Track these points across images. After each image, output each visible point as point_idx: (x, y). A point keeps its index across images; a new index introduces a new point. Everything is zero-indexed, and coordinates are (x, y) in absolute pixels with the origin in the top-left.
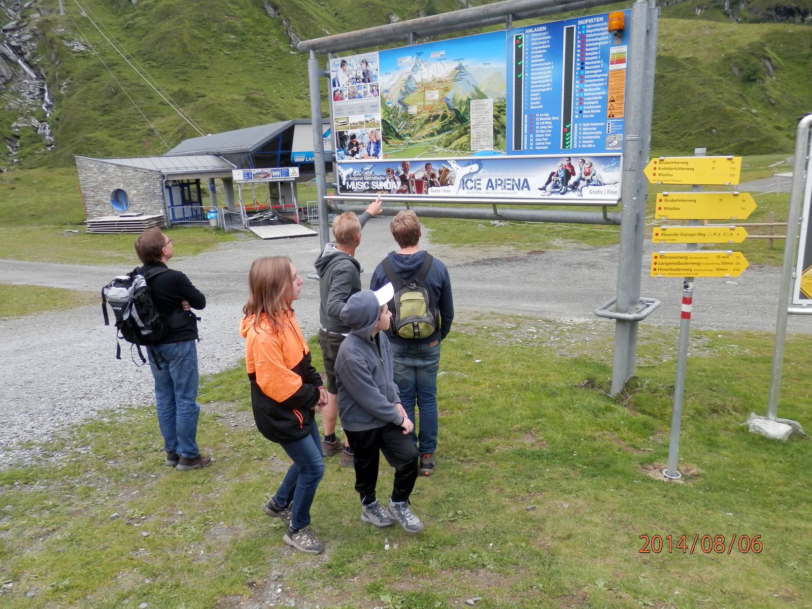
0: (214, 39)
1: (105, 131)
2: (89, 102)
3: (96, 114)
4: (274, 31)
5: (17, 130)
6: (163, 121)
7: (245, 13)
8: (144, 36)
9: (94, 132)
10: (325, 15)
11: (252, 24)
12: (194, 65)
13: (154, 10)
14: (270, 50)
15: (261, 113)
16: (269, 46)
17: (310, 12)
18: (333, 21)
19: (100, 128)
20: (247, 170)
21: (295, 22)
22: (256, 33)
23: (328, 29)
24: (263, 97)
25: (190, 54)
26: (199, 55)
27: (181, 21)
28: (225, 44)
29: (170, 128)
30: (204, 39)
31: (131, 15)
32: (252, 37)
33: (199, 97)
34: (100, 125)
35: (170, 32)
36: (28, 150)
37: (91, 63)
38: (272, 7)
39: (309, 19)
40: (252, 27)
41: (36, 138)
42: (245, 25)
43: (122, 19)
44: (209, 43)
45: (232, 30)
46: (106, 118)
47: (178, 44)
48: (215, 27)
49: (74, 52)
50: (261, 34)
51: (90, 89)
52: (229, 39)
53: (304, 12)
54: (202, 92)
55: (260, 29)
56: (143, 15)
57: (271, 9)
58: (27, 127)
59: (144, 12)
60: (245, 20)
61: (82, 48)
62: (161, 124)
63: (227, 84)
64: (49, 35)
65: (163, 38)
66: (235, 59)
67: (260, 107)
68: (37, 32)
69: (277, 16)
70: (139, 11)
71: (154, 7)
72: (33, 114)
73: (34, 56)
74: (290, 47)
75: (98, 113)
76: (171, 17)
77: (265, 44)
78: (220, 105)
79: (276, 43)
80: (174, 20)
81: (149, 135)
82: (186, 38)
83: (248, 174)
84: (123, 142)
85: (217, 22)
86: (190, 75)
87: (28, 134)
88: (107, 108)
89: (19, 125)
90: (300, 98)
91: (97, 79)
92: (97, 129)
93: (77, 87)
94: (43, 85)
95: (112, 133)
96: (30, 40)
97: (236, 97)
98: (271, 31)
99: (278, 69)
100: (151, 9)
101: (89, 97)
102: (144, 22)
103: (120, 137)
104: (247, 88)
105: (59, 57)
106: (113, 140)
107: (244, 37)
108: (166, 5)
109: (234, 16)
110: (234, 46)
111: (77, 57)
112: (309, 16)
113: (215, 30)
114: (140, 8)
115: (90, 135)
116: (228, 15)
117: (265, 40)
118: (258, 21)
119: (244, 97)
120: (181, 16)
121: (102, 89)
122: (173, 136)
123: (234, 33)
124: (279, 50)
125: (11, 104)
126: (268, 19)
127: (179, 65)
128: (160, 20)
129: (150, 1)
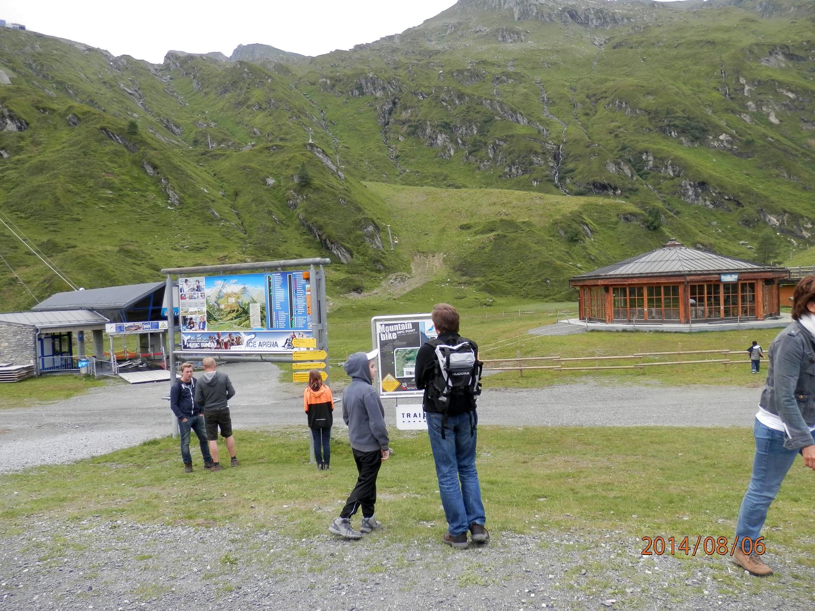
0: (89, 193)
4: (152, 188)
6: (27, 270)
7: (124, 170)
8: (13, 188)
10: (204, 175)
11: (130, 181)
12: (66, 217)
13: (27, 165)
14: (147, 205)
15: (135, 264)
16: (147, 201)
17: (189, 172)
18: (212, 180)
20: (119, 324)
21: (174, 181)
22: (133, 189)
23: (207, 188)
24: (137, 249)
25: (63, 207)
26: (72, 208)
27: (55, 176)
28: (100, 199)
29: (35, 278)
30: (78, 194)
32: (130, 193)
33: (68, 248)
35: (42, 186)
38: (152, 167)
39: (187, 179)
40: (130, 184)
42: (123, 181)
44: (83, 197)
45: (110, 186)
47: (50, 197)
48: (91, 183)
50: (139, 190)
52: (106, 194)
53: (183, 172)
54: (73, 243)
55: (137, 186)
56: (15, 169)
57: (151, 168)
59: (16, 166)
60: (123, 177)
62: (27, 274)
63: (100, 235)
65: (35, 191)
66: (110, 212)
67: (134, 258)
69: (156, 175)
70: (10, 165)
71: (27, 162)
74: (167, 203)
76: (45, 172)
77: (143, 200)
78: (92, 256)
79: (154, 199)
80: (48, 175)
81: (11, 284)
82: (59, 192)
83: (120, 327)
85: (93, 178)
86: (62, 226)
90: (176, 250)
97: (109, 248)
98: (150, 188)
99: (154, 222)
100: (23, 163)
102: (15, 175)
104: (121, 240)
107: (121, 193)
108: (40, 161)
109: (113, 173)
110: (110, 200)
112: (187, 176)
113: (91, 185)
114: (11, 163)
116: (105, 171)
117: (142, 196)
118: (136, 178)
119: (117, 248)
120: (55, 172)
122: (38, 286)
123: (110, 189)
124: (157, 205)
126: (147, 177)
127: (50, 217)
128: (32, 174)
129: (23, 156)
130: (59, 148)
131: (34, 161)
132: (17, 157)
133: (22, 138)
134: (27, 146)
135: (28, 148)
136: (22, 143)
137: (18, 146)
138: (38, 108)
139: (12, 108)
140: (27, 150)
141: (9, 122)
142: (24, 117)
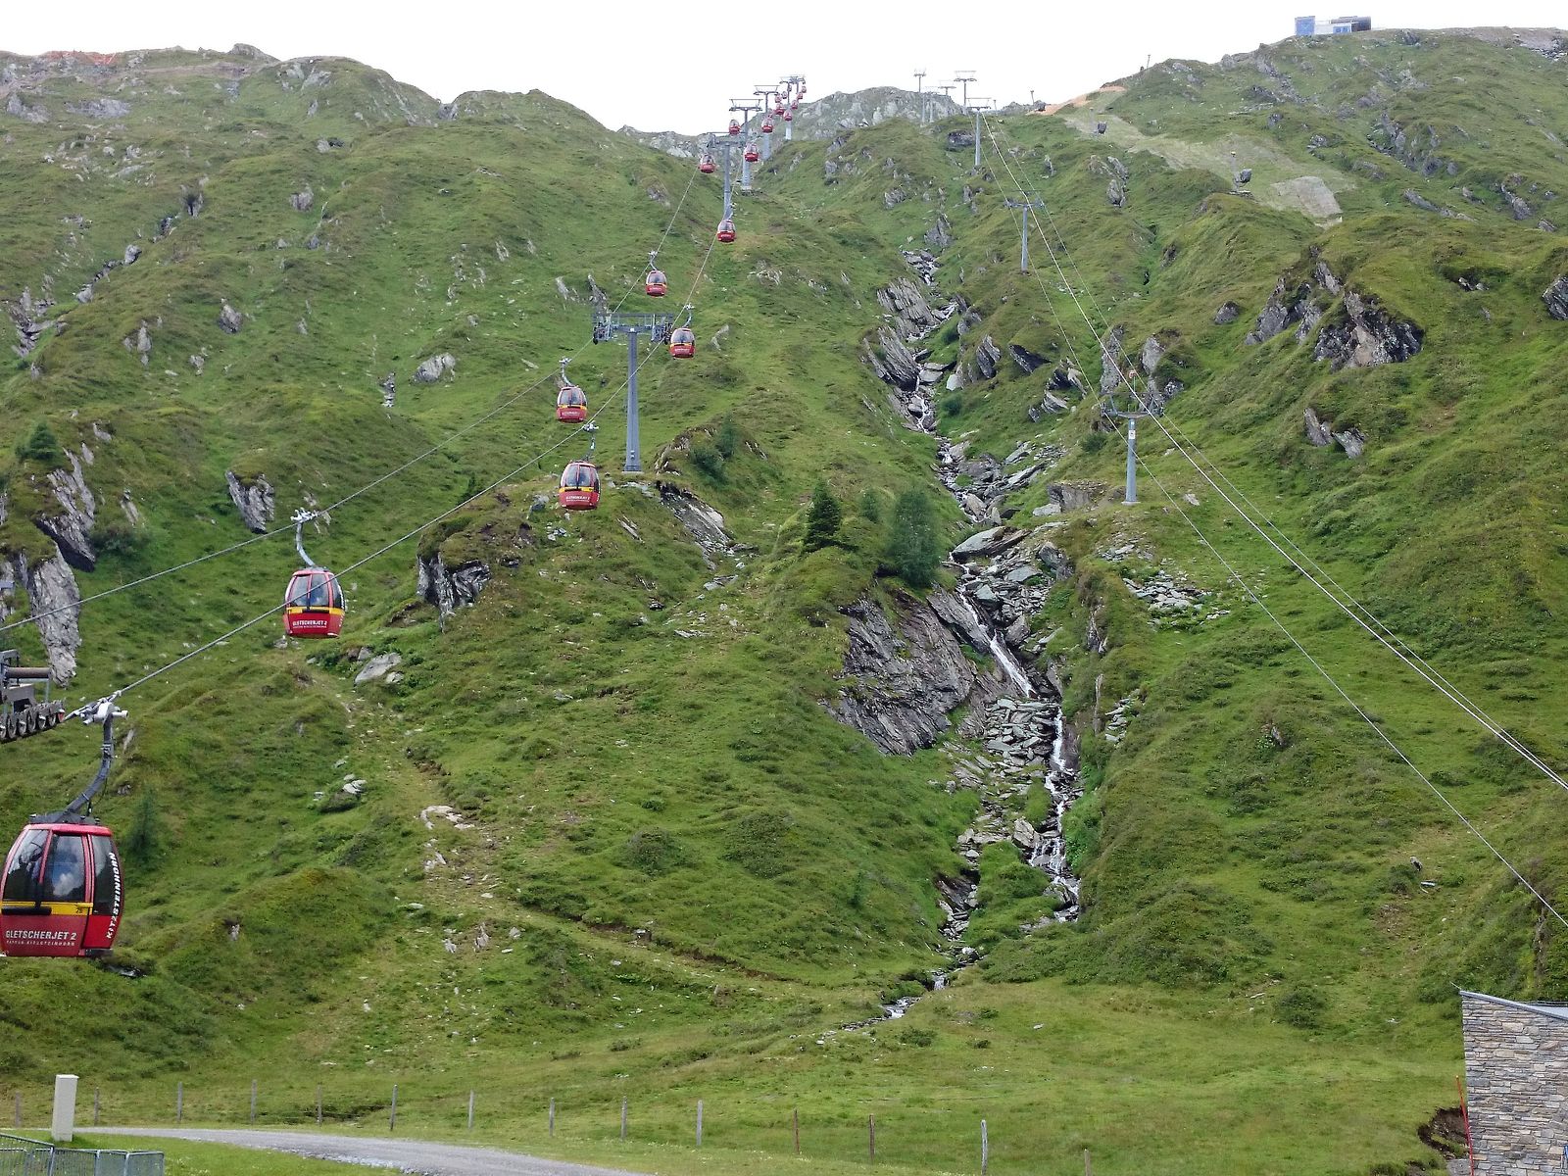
1: (1249, 866)
2: (1196, 771)
3: (1216, 811)
5: (972, 853)
6: (1445, 840)
8: (1379, 555)
9: (1211, 871)
13: (1420, 473)
19: (1233, 858)
25: (1544, 609)
27: (1515, 502)
29: (1474, 869)
31: (1340, 491)
34: (1233, 849)
35: (1474, 541)
36: (1003, 918)
37: (1206, 645)
41: (1027, 884)
43: (1308, 506)
46: (1251, 824)
47: (1500, 577)
49: (1155, 615)
51: (1200, 729)
56: (1381, 489)
58: (1004, 845)
59: (1385, 480)
61: (1181, 601)
64: (1088, 564)
68: (1053, 558)
70: (1367, 480)
71: (1418, 461)
72: (1019, 805)
73: (1037, 626)
75: (1224, 806)
76: (1477, 489)
80: (1489, 500)
81: (1403, 888)
82: (1530, 557)
84: (1306, 908)
86: (1543, 679)
87: (1004, 869)
88: (1254, 791)
89: (978, 839)
91: (1221, 695)
92: (1221, 860)
93: (1159, 723)
94: (1054, 714)
95: (1274, 876)
96: (1031, 582)
100: (1408, 469)
101: (1199, 754)
102: (1383, 511)
103: (1300, 891)
105: (1110, 630)
106: (1277, 902)
108: (1462, 455)
111: (1162, 628)
114: (1372, 470)
115: (1201, 881)
120: (1514, 486)
121: (1241, 727)
125: (961, 773)
127: (1503, 648)
128: (1438, 501)
129: (1406, 445)
130: (1521, 402)
131: (1442, 456)
132: (1389, 450)
133: (1403, 383)
134: (1419, 407)
135: (1420, 415)
136: (1404, 402)
137: (1391, 413)
138: (1450, 275)
139: (1372, 289)
140: (1419, 422)
141: (1362, 335)
142: (1409, 313)
